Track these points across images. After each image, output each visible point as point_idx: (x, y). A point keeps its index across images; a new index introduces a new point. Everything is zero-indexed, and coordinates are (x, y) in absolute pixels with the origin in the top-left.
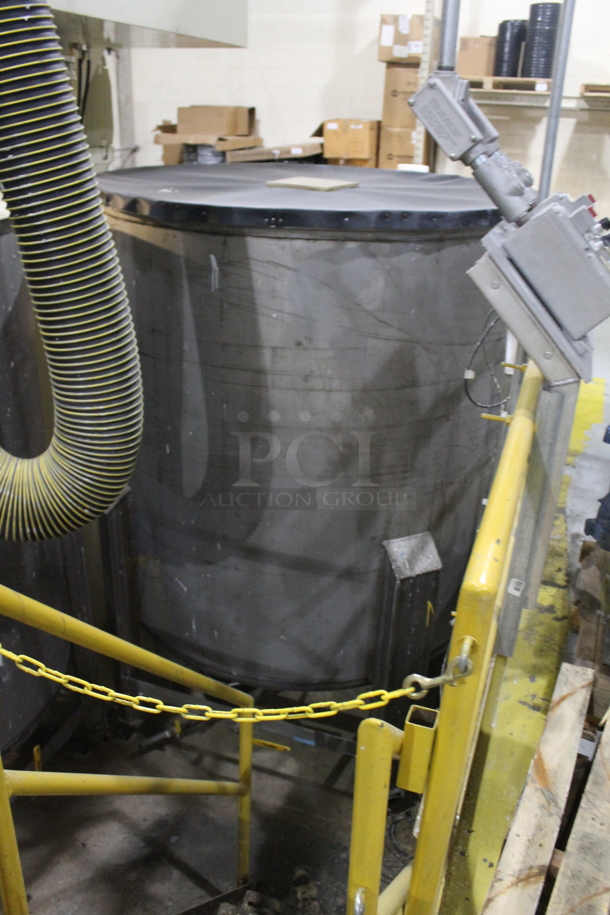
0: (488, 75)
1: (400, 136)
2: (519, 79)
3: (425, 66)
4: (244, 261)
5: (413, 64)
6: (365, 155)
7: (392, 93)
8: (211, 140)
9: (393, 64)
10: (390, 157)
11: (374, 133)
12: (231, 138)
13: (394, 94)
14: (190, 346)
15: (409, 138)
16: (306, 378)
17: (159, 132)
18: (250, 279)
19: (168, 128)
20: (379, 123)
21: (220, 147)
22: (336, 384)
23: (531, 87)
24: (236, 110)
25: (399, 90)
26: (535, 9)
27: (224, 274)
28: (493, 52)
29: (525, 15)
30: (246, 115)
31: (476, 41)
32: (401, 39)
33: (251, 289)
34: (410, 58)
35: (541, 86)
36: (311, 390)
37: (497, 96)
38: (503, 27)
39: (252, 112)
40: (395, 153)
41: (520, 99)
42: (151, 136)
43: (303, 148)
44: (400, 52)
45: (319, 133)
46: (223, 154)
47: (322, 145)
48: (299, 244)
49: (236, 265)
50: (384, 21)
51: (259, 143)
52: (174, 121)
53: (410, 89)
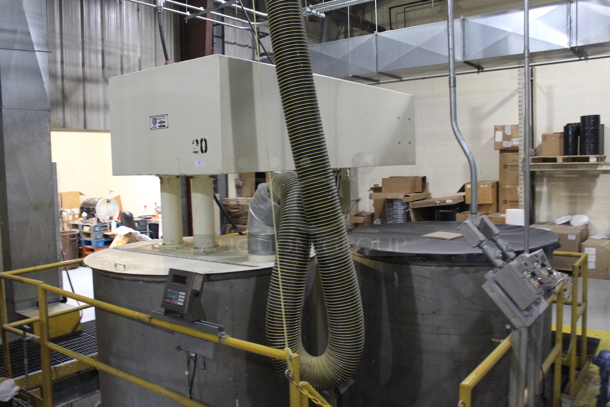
0: (560, 155)
1: (510, 190)
2: (579, 156)
3: (521, 152)
4: (409, 275)
5: (515, 150)
6: (490, 202)
7: (504, 167)
8: (401, 196)
9: (503, 151)
10: (505, 202)
11: (495, 189)
12: (411, 195)
13: (506, 166)
14: (385, 312)
15: (517, 191)
16: (439, 328)
17: (372, 192)
18: (412, 283)
19: (376, 189)
20: (497, 183)
21: (406, 200)
22: (452, 331)
23: (587, 160)
24: (415, 178)
25: (509, 164)
26: (583, 118)
27: (400, 281)
28: (562, 141)
29: (578, 121)
30: (420, 181)
31: (552, 136)
32: (506, 138)
33: (412, 288)
34: (512, 147)
35: (593, 159)
36: (440, 334)
37: (566, 166)
38: (567, 128)
39: (424, 179)
40: (508, 199)
41: (581, 167)
42: (367, 194)
43: (453, 200)
44: (507, 144)
45: (463, 189)
46: (408, 203)
47: (464, 196)
48: (433, 268)
49: (406, 277)
50: (496, 129)
51: (428, 196)
52: (380, 185)
53: (515, 163)
